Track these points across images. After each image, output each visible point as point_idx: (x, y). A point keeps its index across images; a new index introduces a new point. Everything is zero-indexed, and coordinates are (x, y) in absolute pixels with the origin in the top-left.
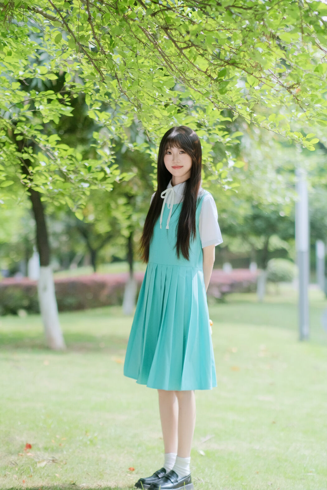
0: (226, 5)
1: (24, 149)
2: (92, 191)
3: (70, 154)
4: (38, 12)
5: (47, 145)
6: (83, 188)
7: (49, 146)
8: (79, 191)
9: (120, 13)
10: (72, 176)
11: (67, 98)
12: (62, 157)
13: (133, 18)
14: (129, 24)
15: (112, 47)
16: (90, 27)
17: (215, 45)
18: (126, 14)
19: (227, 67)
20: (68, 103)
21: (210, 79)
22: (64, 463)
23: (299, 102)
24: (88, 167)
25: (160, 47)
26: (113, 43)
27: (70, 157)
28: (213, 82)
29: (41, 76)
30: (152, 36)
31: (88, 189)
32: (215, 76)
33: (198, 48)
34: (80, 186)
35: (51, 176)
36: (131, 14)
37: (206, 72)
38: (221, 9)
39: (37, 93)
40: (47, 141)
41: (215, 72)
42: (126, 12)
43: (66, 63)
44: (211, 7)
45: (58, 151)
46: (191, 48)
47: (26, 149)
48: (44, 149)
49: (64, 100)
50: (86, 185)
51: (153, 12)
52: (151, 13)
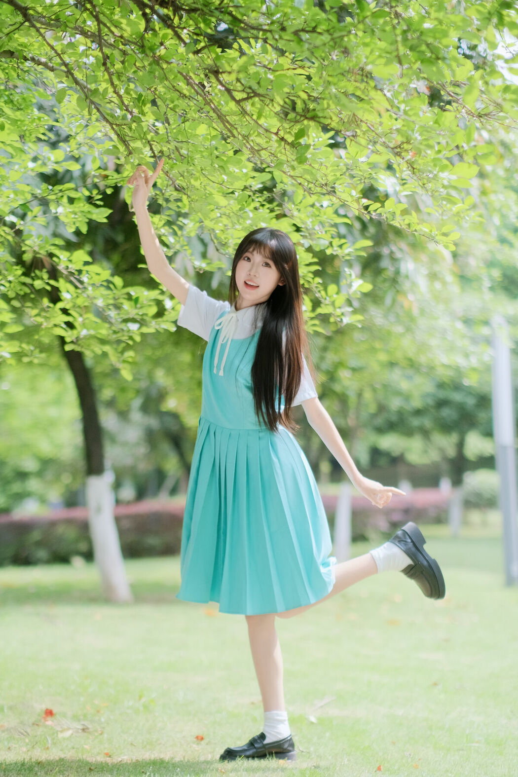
0: (293, 30)
1: (34, 272)
2: (143, 335)
3: (105, 279)
4: (39, 63)
5: (70, 266)
6: (129, 331)
7: (73, 267)
8: (123, 336)
9: (148, 52)
10: (113, 313)
11: (97, 194)
12: (93, 285)
13: (168, 60)
14: (163, 69)
15: (141, 105)
16: (107, 77)
17: (289, 93)
18: (158, 54)
19: (306, 122)
20: (98, 203)
21: (283, 143)
22: (100, 732)
23: (415, 170)
24: (134, 298)
25: (213, 103)
26: (143, 98)
27: (105, 284)
28: (287, 147)
29: (55, 165)
30: (199, 87)
31: (137, 332)
32: (290, 139)
33: (261, 98)
34: (125, 329)
35: (81, 315)
36: (165, 54)
37: (276, 134)
38: (287, 36)
39: (50, 187)
40: (70, 261)
41: (289, 133)
42: (158, 51)
43: (93, 143)
44: (272, 34)
45: (87, 275)
46: (253, 99)
47: (37, 272)
48: (65, 272)
49: (93, 198)
50: (134, 327)
51: (196, 50)
52: (193, 50)
